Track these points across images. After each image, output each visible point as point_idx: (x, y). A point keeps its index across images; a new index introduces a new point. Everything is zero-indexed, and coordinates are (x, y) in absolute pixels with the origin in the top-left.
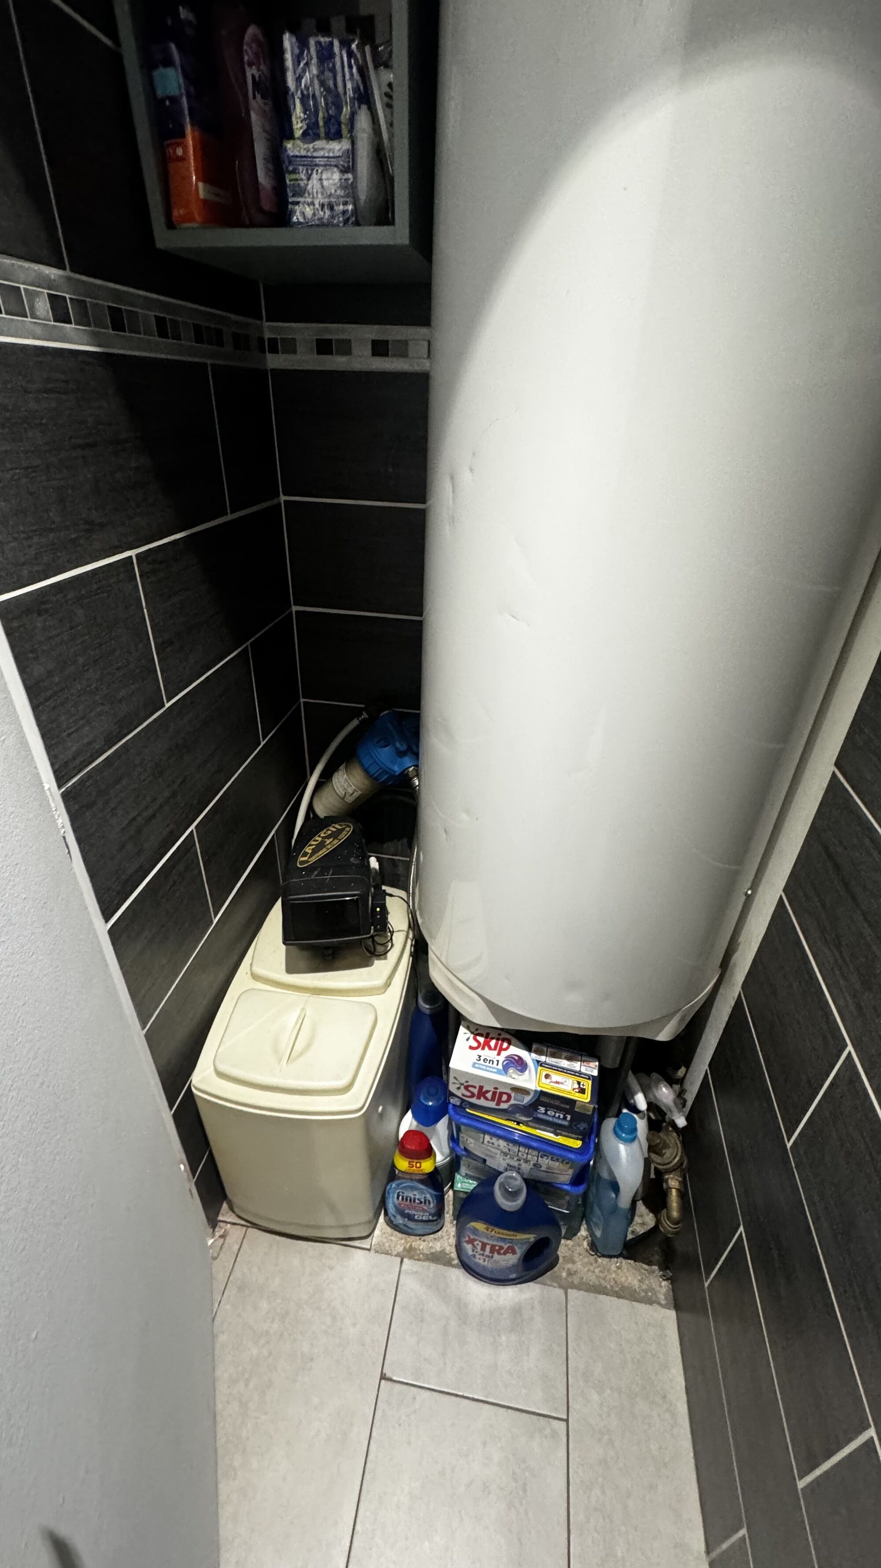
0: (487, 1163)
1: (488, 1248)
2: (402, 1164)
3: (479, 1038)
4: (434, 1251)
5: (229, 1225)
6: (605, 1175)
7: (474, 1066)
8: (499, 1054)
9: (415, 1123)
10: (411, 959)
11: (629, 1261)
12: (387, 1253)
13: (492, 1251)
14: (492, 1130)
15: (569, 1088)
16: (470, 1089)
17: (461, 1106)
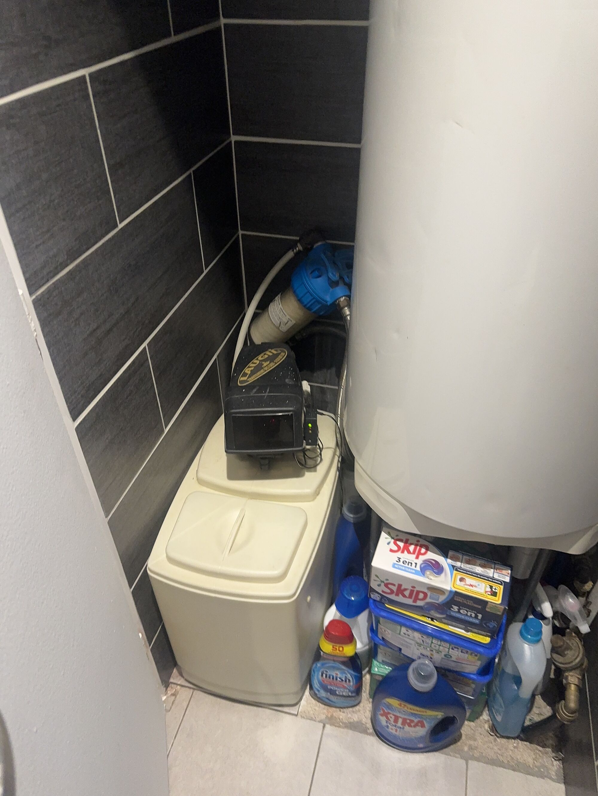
0: (402, 652)
1: (400, 721)
2: (327, 647)
3: (399, 543)
4: (352, 721)
5: (178, 687)
6: (509, 670)
7: (394, 566)
8: (417, 558)
9: (338, 614)
10: (338, 473)
11: (525, 743)
12: (311, 719)
13: (404, 722)
14: (408, 623)
15: (482, 591)
16: (390, 586)
17: (380, 602)
